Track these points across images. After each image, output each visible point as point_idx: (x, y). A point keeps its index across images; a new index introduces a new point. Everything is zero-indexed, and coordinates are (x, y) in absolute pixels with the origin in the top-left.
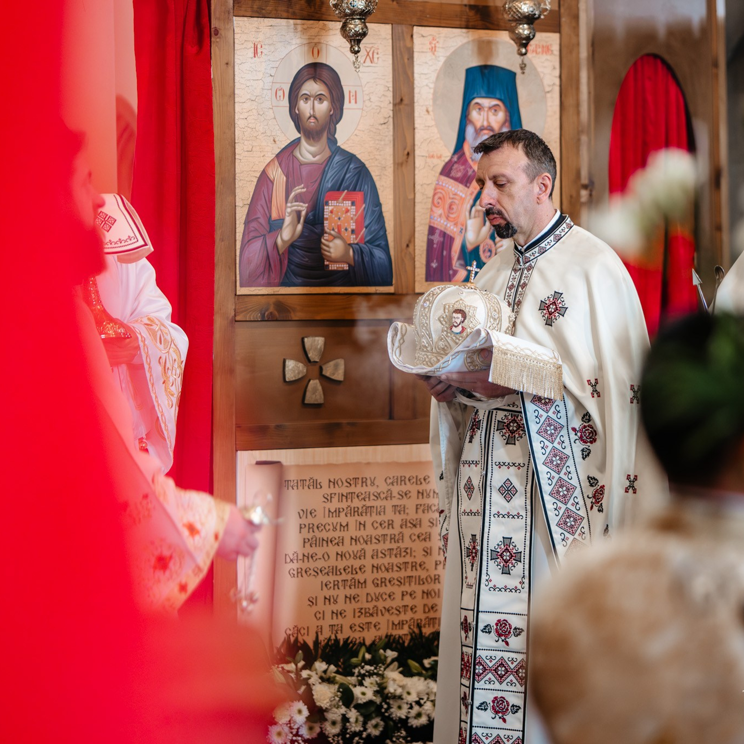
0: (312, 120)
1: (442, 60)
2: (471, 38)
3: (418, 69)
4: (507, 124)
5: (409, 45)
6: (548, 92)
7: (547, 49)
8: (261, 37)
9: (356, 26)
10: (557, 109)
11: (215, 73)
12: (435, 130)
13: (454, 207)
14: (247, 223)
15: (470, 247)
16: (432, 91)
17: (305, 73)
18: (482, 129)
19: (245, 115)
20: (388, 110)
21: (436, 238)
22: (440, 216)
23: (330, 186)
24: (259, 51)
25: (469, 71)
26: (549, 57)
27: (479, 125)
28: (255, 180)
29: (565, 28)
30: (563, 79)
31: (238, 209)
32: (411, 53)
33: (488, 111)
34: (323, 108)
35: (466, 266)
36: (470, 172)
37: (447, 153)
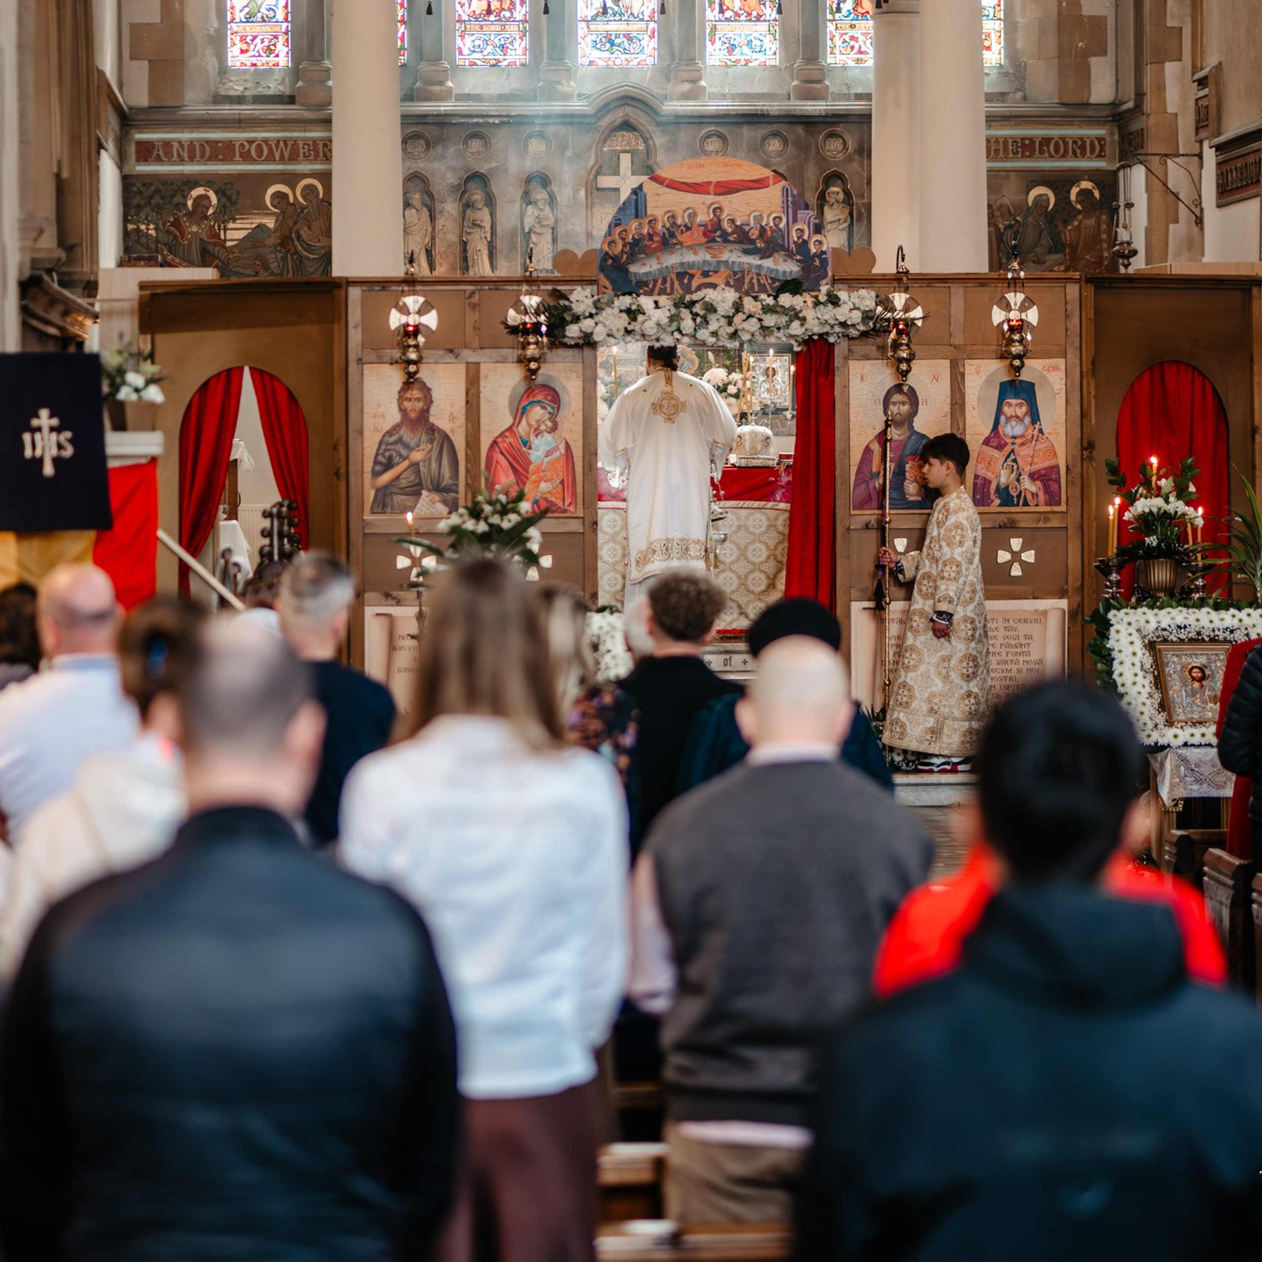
0: (898, 416)
1: (984, 378)
2: (1003, 365)
3: (967, 384)
4: (1029, 414)
5: (961, 370)
6: (1058, 394)
7: (1056, 368)
8: (866, 371)
10: (1064, 404)
11: (837, 392)
12: (979, 419)
13: (992, 463)
14: (857, 474)
15: (1002, 486)
16: (977, 396)
17: (894, 389)
18: (1011, 417)
19: (856, 415)
20: (948, 408)
21: (979, 481)
22: (983, 469)
23: (909, 453)
24: (864, 378)
25: (1002, 385)
27: (1009, 415)
28: (862, 451)
29: (1069, 356)
30: (1068, 386)
31: (852, 468)
32: (963, 375)
33: (1015, 407)
34: (905, 408)
35: (999, 497)
36: (1003, 443)
37: (987, 432)
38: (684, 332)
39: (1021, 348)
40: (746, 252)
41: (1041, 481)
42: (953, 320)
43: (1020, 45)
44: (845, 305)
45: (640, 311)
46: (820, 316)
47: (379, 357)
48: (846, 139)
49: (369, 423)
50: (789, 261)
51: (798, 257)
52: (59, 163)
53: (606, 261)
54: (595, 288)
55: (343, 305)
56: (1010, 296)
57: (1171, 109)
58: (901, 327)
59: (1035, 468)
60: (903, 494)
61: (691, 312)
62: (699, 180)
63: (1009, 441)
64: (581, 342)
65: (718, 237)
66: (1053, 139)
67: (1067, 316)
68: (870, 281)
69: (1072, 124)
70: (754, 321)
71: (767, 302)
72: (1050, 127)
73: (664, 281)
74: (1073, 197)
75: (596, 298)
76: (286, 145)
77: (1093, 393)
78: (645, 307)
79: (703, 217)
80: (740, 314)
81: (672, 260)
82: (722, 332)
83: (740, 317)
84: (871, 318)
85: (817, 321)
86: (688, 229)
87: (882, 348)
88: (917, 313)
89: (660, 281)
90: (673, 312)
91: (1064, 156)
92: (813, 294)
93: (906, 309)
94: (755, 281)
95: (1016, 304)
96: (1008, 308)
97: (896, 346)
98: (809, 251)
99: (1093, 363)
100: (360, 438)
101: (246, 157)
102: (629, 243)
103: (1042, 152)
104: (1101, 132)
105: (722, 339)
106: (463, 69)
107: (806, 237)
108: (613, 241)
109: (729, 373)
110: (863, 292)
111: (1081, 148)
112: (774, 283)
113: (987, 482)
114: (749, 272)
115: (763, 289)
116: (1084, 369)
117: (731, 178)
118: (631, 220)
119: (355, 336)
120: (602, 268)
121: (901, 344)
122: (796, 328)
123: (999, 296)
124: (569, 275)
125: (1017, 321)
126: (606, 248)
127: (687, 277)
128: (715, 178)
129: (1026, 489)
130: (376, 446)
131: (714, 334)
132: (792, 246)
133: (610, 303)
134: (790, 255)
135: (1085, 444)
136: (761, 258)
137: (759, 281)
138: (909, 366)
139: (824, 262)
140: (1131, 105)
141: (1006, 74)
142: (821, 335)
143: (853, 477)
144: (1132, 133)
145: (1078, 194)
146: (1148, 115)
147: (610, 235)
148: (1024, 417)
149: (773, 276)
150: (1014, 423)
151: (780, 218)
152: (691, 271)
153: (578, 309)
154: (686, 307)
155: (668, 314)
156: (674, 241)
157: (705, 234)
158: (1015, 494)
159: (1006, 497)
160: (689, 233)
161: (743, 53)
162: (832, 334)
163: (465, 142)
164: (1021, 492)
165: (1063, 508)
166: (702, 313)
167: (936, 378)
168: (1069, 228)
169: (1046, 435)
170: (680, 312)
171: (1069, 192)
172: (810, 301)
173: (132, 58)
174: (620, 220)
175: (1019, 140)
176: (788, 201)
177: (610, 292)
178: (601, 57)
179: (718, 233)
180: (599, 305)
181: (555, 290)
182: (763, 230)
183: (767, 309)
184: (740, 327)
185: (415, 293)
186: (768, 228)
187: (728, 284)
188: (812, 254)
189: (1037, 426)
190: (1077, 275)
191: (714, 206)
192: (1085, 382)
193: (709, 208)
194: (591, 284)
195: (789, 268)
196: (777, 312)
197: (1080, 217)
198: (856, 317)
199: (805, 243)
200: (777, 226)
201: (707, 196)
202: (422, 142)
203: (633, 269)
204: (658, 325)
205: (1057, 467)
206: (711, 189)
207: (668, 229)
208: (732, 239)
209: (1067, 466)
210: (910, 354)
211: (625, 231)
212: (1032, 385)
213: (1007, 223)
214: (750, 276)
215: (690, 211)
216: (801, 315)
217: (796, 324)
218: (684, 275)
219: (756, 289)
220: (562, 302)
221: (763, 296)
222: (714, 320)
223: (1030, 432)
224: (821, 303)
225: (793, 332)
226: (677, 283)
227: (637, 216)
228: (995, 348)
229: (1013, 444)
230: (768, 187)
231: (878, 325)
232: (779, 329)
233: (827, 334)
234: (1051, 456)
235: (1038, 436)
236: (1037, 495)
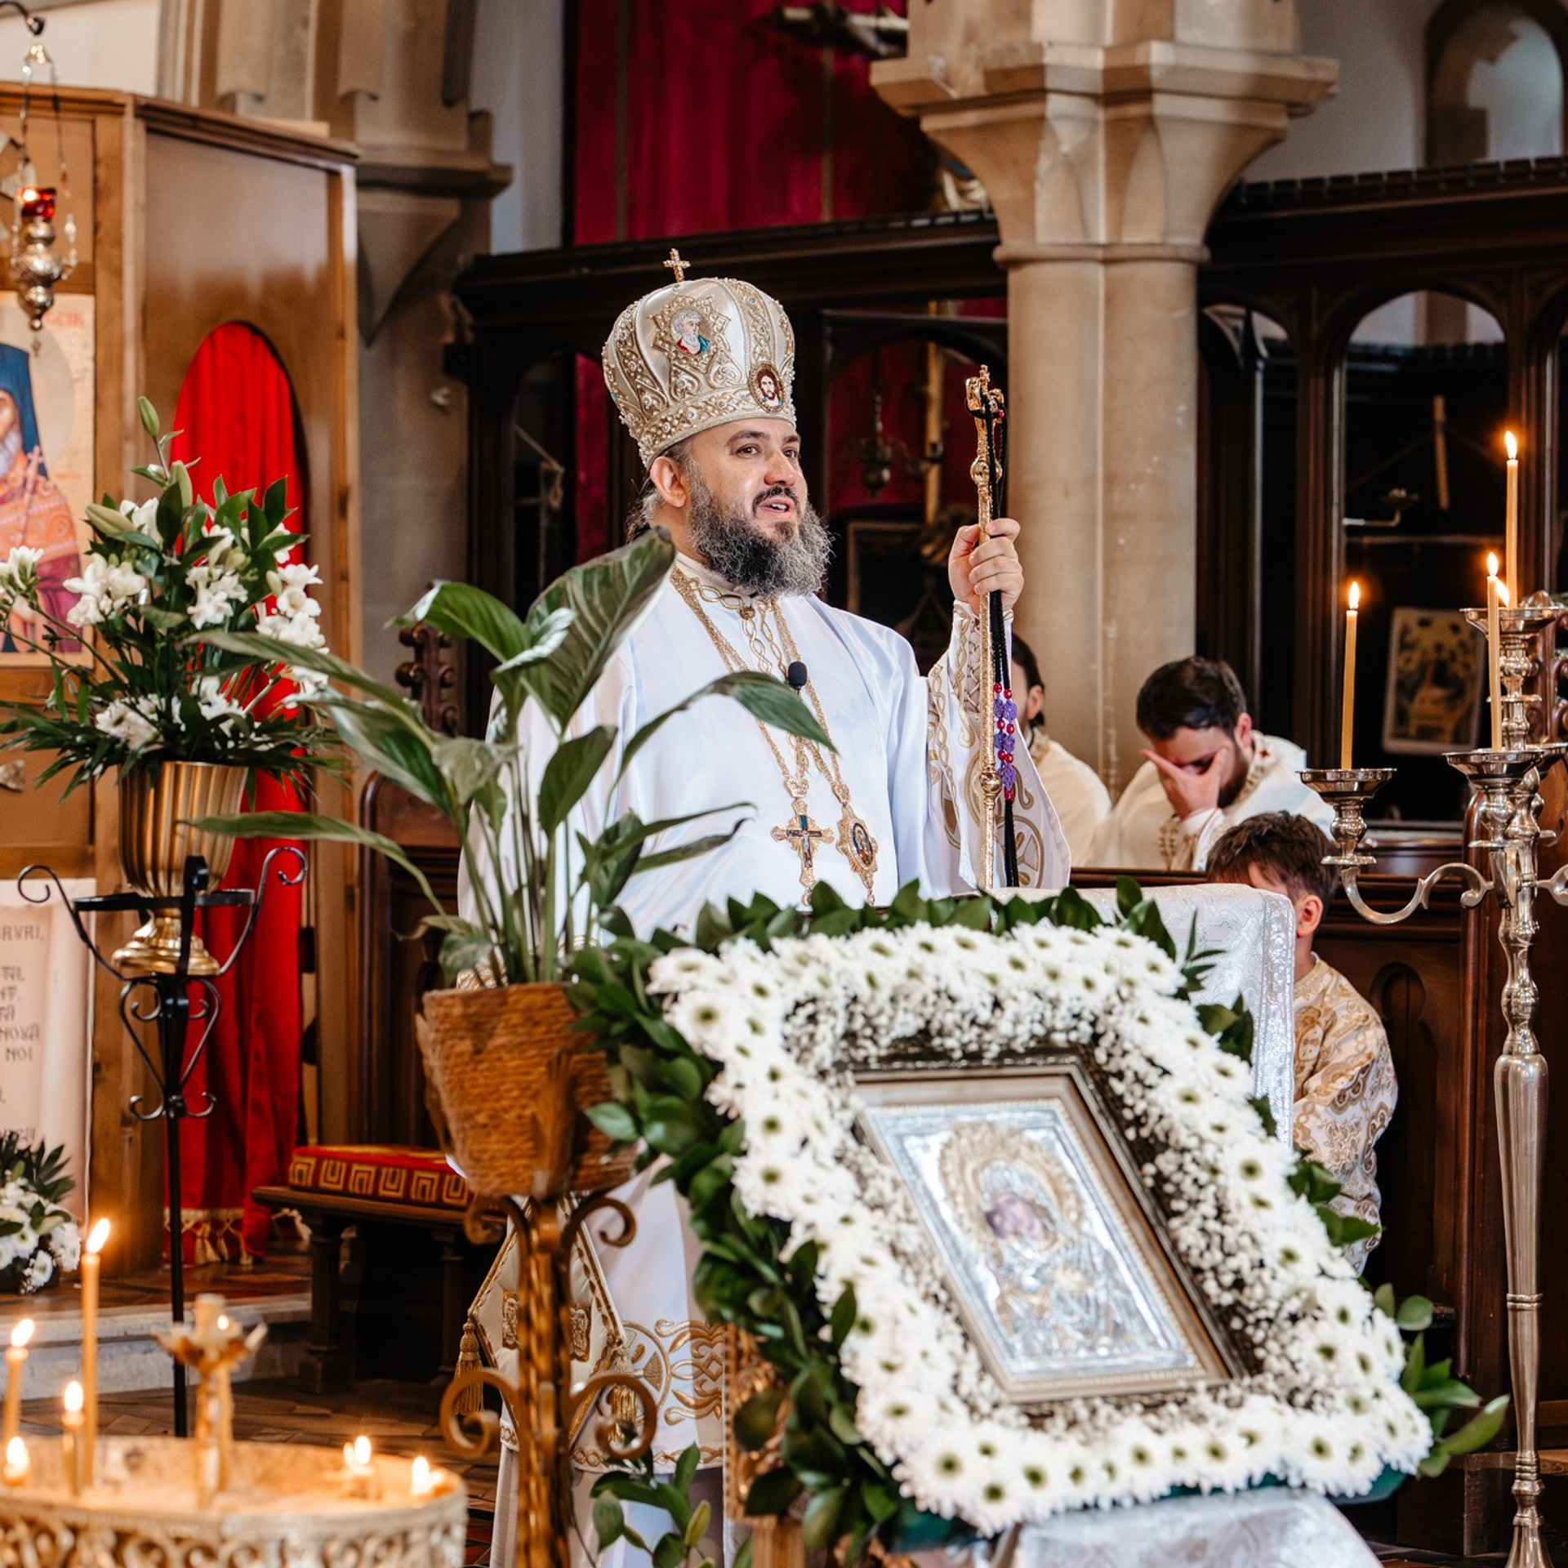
4: (16, 427)
6: (78, 380)
7: (75, 319)
10: (90, 404)
26: (78, 330)
29: (102, 289)
30: (99, 361)
67: (97, 195)
169: (54, 479)
189: (34, 457)
205: (75, 558)
223: (19, 470)
234: (64, 532)
235: (36, 483)
236: (33, 625)
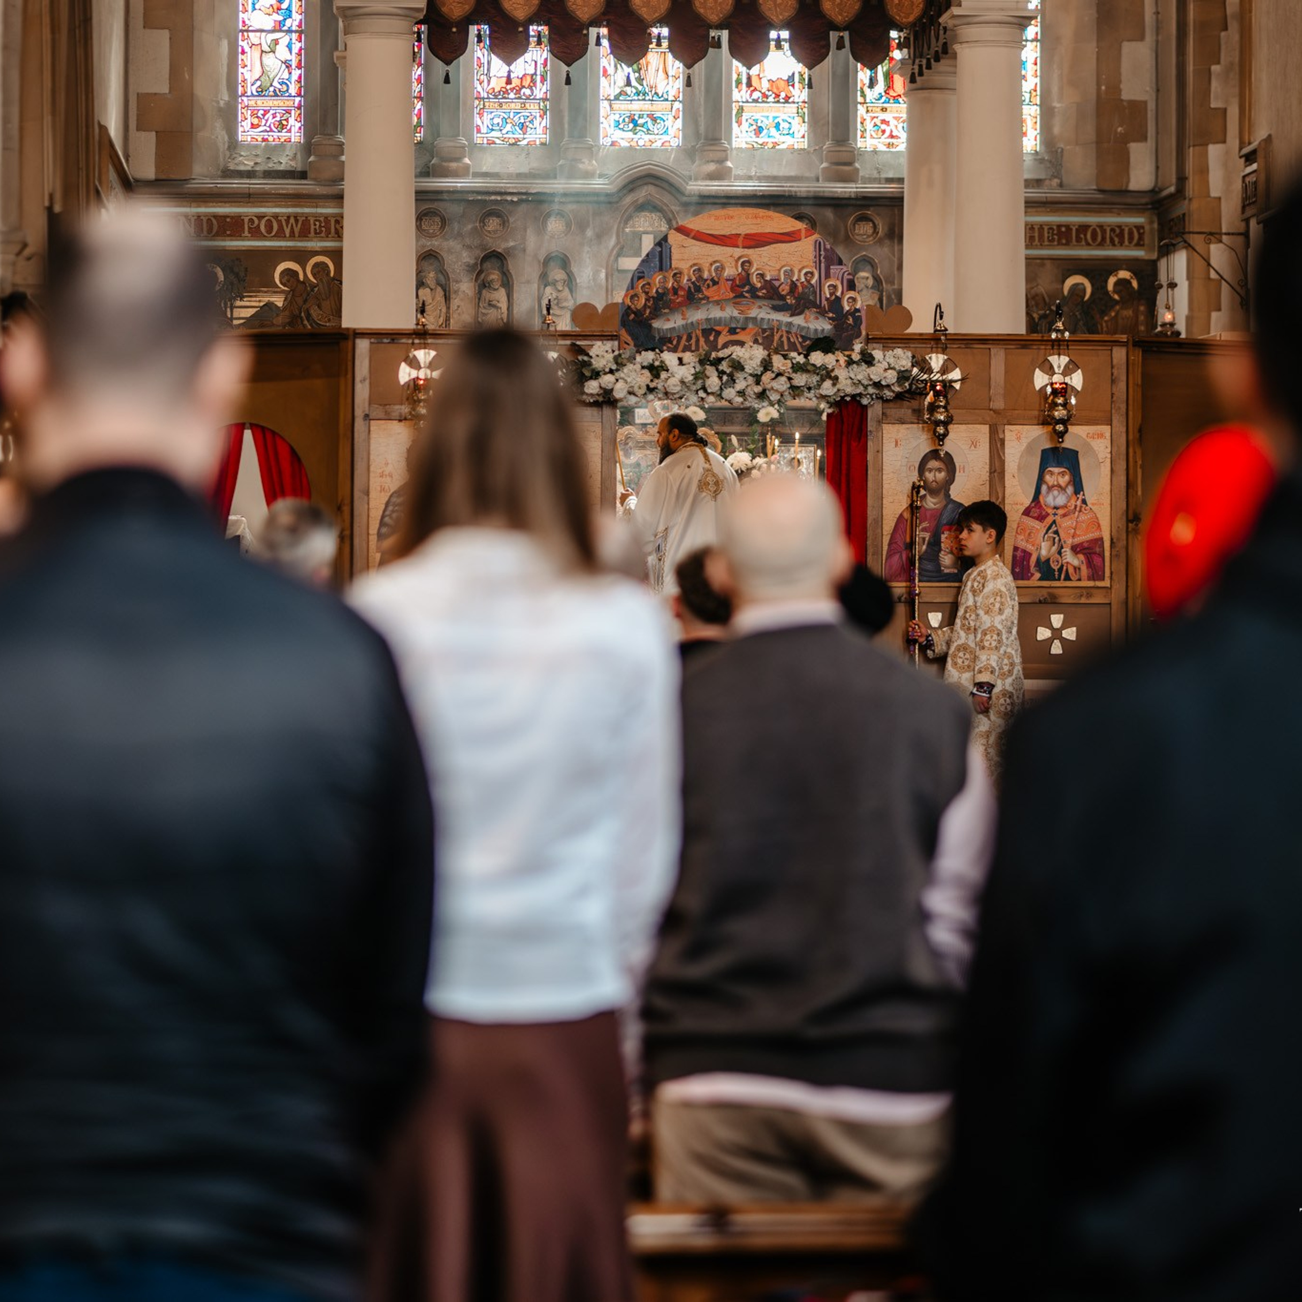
0: (934, 483)
1: (1025, 445)
2: (1045, 431)
3: (1006, 451)
4: (1072, 483)
5: (1001, 436)
6: (1102, 462)
7: (1101, 436)
8: (900, 435)
9: (941, 430)
10: (1109, 473)
11: (870, 457)
12: (1019, 488)
13: (1032, 534)
14: (890, 544)
15: (1043, 559)
16: (1017, 464)
17: (930, 455)
18: (1053, 486)
19: (889, 481)
20: (986, 476)
21: (1019, 554)
22: (1022, 540)
23: (945, 522)
24: (899, 443)
25: (1044, 452)
26: (1102, 440)
27: (1051, 484)
28: (896, 519)
29: (1115, 422)
30: (1113, 454)
31: (884, 537)
32: (1003, 442)
33: (1057, 476)
34: (941, 476)
35: (1040, 571)
36: (1044, 513)
37: (1027, 502)
38: (709, 391)
39: (1065, 412)
40: (776, 308)
41: (1083, 554)
42: (993, 383)
43: (1056, 130)
44: (880, 365)
45: (664, 367)
46: (853, 377)
47: (386, 413)
48: (876, 223)
49: (375, 483)
50: (821, 319)
51: (831, 315)
52: (51, 197)
53: (629, 316)
54: (616, 343)
55: (350, 357)
56: (1054, 360)
57: (1214, 193)
58: (938, 388)
59: (1077, 540)
60: (938, 565)
61: (717, 370)
62: (726, 232)
63: (1050, 511)
64: (601, 399)
65: (747, 292)
66: (1089, 226)
67: (1113, 381)
68: (907, 341)
69: (1110, 211)
70: (783, 379)
71: (798, 360)
72: (1087, 214)
73: (689, 338)
74: (1110, 286)
75: (617, 353)
76: (297, 221)
77: (1140, 462)
78: (667, 363)
79: (731, 271)
80: (769, 373)
81: (697, 315)
82: (749, 391)
83: (769, 375)
84: (907, 379)
85: (849, 381)
86: (715, 283)
87: (918, 412)
88: (956, 374)
89: (685, 337)
90: (697, 370)
91: (1101, 245)
92: (847, 353)
93: (944, 370)
94: (784, 339)
95: (1059, 367)
96: (1050, 371)
97: (933, 408)
98: (842, 308)
99: (1140, 431)
100: (366, 497)
101: (255, 233)
102: (653, 297)
103: (1078, 240)
104: (1139, 220)
105: (750, 399)
106: (481, 148)
107: (839, 294)
108: (636, 295)
109: (753, 458)
110: (899, 351)
111: (1118, 236)
112: (804, 341)
113: (1027, 555)
114: (778, 330)
115: (793, 348)
116: (1131, 437)
117: (760, 230)
118: (655, 273)
119: (362, 392)
120: (624, 323)
121: (939, 407)
122: (827, 388)
123: (1041, 360)
124: (588, 331)
125: (1061, 384)
126: (628, 302)
127: (713, 334)
128: (743, 230)
129: (1067, 563)
130: (383, 506)
131: (741, 393)
132: (824, 303)
133: (632, 359)
134: (822, 313)
135: (1131, 517)
136: (792, 315)
137: (788, 339)
138: (946, 429)
139: (858, 320)
140: (1172, 189)
141: (1041, 161)
142: (854, 397)
143: (885, 548)
144: (1173, 220)
145: (1116, 284)
146: (1190, 200)
147: (632, 288)
148: (1067, 486)
149: (803, 334)
150: (1056, 493)
151: (812, 273)
152: (717, 328)
153: (598, 364)
154: (712, 364)
155: (693, 371)
156: (700, 296)
157: (733, 289)
158: (1056, 568)
159: (1047, 570)
160: (715, 287)
161: (771, 137)
162: (865, 395)
163: (482, 221)
164: (1062, 566)
165: (1106, 583)
166: (728, 371)
167: (974, 444)
168: (1106, 318)
169: (1090, 506)
170: (705, 369)
171: (1106, 282)
172: (843, 359)
173: (139, 128)
174: (643, 272)
175: (1055, 227)
176: (820, 255)
177: (632, 347)
178: (624, 138)
179: (746, 288)
180: (620, 361)
181: (573, 345)
182: (793, 286)
183: (798, 368)
184: (769, 386)
185: (425, 346)
186: (799, 284)
187: (756, 341)
188: (845, 311)
189: (1080, 496)
190: (1124, 338)
191: (742, 260)
192: (1131, 450)
193: (737, 261)
194: (612, 340)
195: (822, 326)
196: (807, 371)
197: (1118, 307)
198: (891, 377)
199: (838, 300)
200: (808, 281)
201: (735, 249)
202: (437, 219)
203: (657, 324)
204: (682, 382)
205: (1101, 539)
206: (740, 240)
207: (693, 283)
208: (761, 294)
209: (1112, 539)
210: (948, 416)
211: (649, 284)
212: (1077, 452)
213: (1042, 312)
214: (780, 333)
215: (718, 264)
216: (833, 375)
217: (828, 384)
218: (710, 331)
219: (786, 348)
220: (580, 358)
221: (793, 354)
222: (742, 379)
223: (1073, 502)
224: (854, 362)
225: (824, 392)
226: (702, 341)
227: (661, 269)
228: (1036, 413)
229: (1055, 514)
230: (800, 240)
231: (914, 387)
232: (809, 389)
233: (860, 395)
234: (1095, 528)
235: (1081, 507)
236: (1079, 569)
